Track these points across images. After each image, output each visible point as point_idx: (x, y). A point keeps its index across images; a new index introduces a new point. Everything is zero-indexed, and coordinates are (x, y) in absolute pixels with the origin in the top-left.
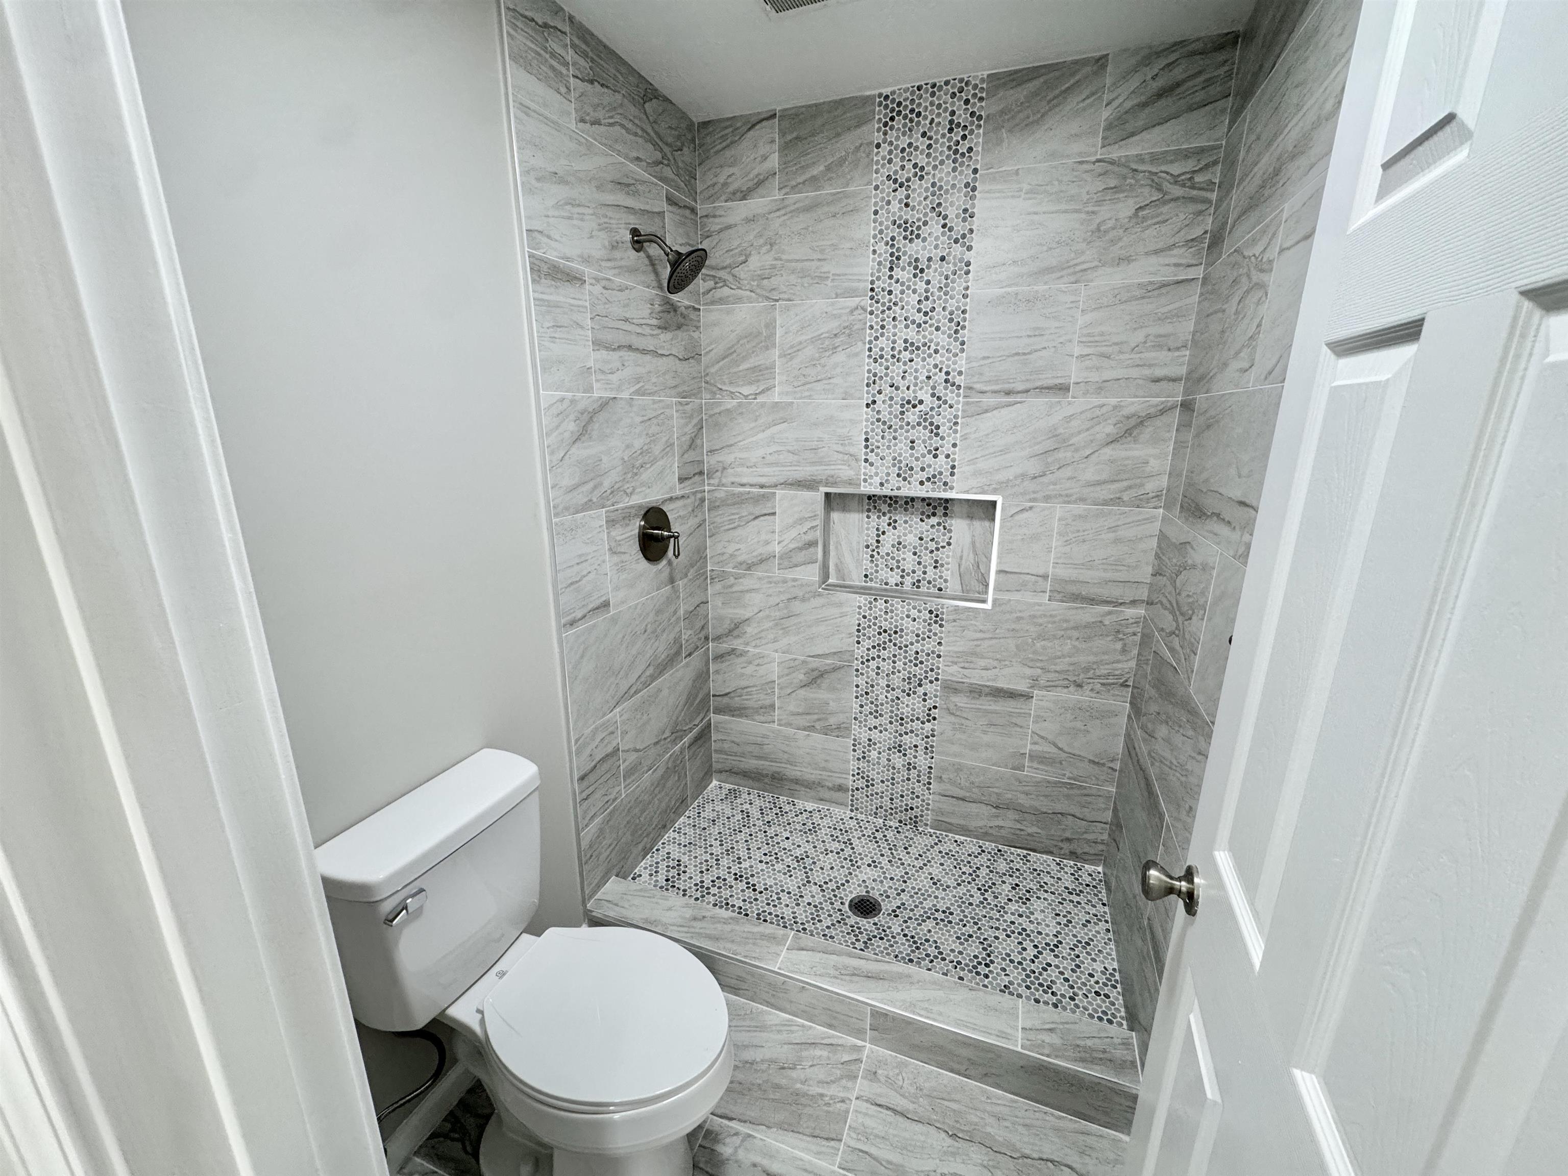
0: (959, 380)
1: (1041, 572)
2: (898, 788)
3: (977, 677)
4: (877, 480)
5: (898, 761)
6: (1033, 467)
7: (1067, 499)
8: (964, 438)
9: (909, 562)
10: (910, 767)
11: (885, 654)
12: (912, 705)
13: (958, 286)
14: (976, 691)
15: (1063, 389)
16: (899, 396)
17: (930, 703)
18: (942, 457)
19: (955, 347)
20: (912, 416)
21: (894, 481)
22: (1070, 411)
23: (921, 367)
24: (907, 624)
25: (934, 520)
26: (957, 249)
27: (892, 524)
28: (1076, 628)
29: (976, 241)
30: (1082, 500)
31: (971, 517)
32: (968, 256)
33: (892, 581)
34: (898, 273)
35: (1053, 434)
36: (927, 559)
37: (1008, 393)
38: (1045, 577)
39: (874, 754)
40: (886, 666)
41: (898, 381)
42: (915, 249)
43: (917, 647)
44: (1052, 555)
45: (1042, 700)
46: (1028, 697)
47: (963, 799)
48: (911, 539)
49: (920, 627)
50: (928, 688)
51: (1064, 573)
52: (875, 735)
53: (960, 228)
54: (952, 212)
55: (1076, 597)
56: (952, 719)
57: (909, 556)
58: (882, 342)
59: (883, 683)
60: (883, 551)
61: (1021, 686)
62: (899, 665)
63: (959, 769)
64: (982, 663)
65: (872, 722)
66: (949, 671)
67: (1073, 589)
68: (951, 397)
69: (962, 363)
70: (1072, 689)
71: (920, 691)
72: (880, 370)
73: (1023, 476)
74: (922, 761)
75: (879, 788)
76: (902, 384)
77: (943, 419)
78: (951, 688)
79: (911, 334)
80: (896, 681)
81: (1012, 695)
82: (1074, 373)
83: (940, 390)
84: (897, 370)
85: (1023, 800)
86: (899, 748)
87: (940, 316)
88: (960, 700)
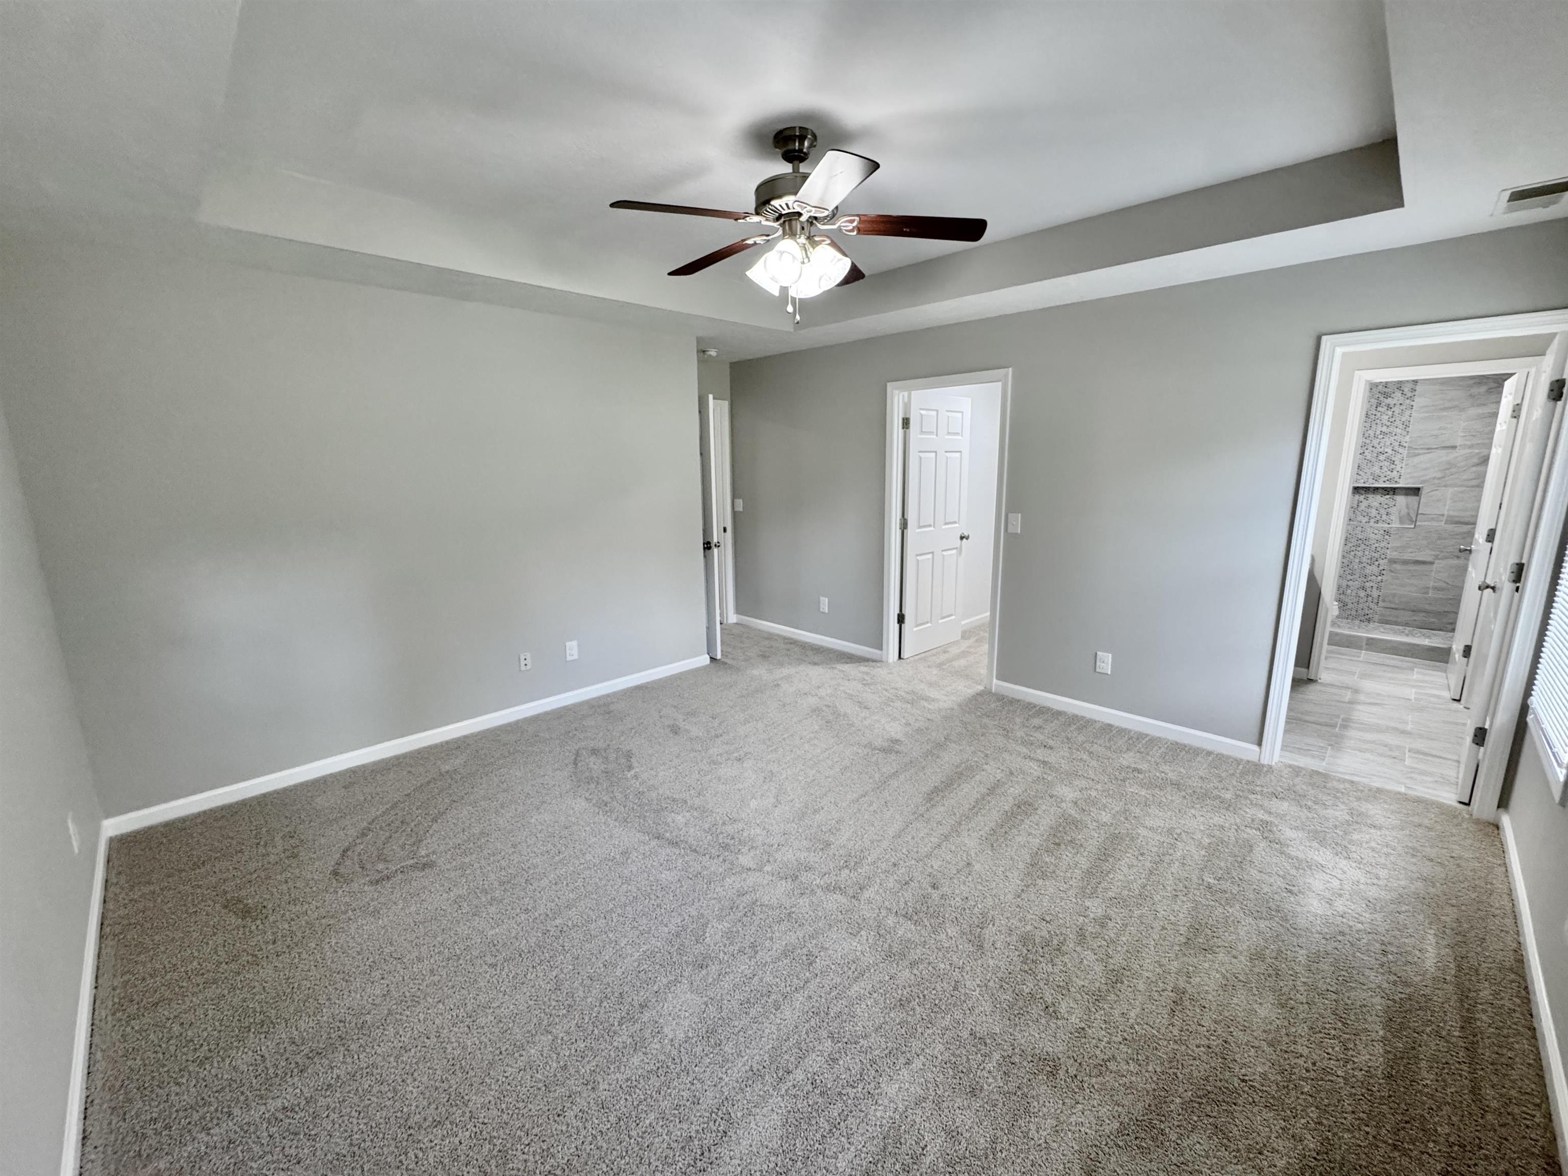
0: (1405, 444)
1: (1441, 513)
2: (1361, 606)
3: (1406, 556)
4: (1363, 481)
5: (1362, 594)
6: (1439, 475)
7: (1454, 485)
8: (1406, 465)
9: (1373, 512)
10: (1368, 596)
11: (1359, 549)
12: (1369, 570)
13: (1408, 413)
14: (1405, 562)
15: (1454, 447)
16: (1376, 451)
17: (1381, 568)
18: (1395, 472)
19: (1404, 433)
20: (1382, 457)
21: (1371, 480)
22: (1456, 455)
23: (1388, 441)
24: (1372, 536)
25: (1388, 497)
26: (1408, 401)
27: (1366, 499)
28: (1457, 535)
29: (1416, 399)
30: (1461, 486)
31: (1407, 494)
32: (1412, 403)
33: (1364, 521)
34: (1379, 409)
35: (1449, 463)
36: (1383, 512)
37: (1428, 449)
38: (1443, 515)
39: (1349, 591)
40: (1360, 554)
41: (1376, 445)
42: (1389, 401)
43: (1377, 545)
44: (1447, 507)
45: (1439, 564)
46: (1432, 563)
47: (1396, 609)
48: (1376, 504)
49: (1379, 537)
50: (1381, 562)
51: (1451, 513)
52: (1350, 583)
53: (1409, 394)
54: (1406, 390)
55: (1457, 523)
56: (1393, 574)
57: (1374, 510)
58: (1370, 432)
59: (1357, 561)
60: (1360, 509)
61: (1429, 559)
62: (1367, 553)
63: (1394, 595)
64: (1410, 550)
65: (1349, 577)
66: (1391, 554)
67: (1456, 519)
68: (1401, 450)
69: (1407, 438)
70: (1456, 559)
71: (1377, 563)
72: (1368, 441)
73: (1434, 478)
74: (1375, 593)
75: (1350, 606)
76: (1378, 447)
77: (1397, 459)
78: (1393, 561)
79: (1384, 429)
80: (1364, 559)
81: (1424, 563)
82: (1459, 442)
83: (1396, 448)
84: (1375, 442)
85: (1427, 607)
86: (1363, 588)
87: (1398, 423)
88: (1398, 567)
